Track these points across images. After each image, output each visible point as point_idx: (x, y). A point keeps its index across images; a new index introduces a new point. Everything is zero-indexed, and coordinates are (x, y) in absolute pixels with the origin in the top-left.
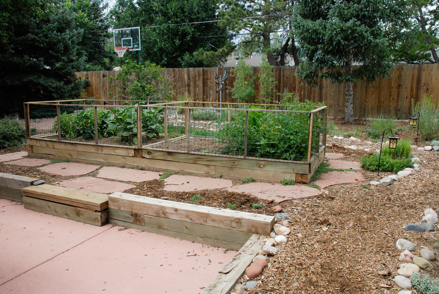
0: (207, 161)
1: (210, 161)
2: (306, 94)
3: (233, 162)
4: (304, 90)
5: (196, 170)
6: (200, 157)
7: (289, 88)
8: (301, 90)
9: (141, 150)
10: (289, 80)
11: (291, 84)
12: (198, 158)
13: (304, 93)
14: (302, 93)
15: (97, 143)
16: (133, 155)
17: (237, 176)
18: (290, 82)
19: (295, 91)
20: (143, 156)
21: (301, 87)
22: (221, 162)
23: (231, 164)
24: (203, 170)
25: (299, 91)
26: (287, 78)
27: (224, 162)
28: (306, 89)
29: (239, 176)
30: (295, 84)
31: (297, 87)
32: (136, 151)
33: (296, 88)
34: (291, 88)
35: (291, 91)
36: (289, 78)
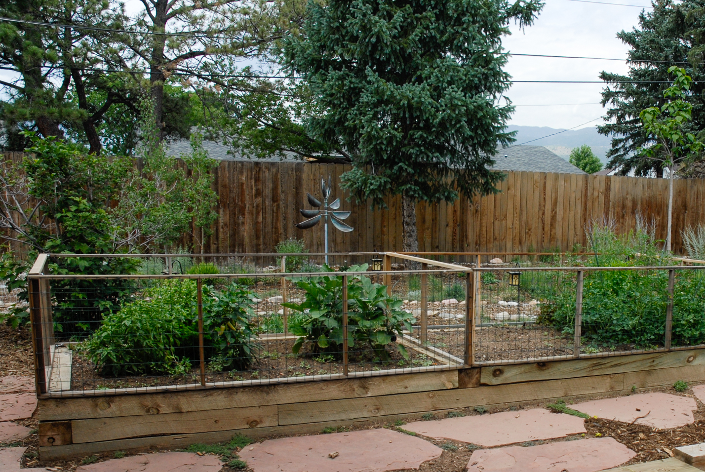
0: (612, 366)
1: (616, 365)
2: (269, 220)
3: (652, 360)
4: (265, 213)
5: (590, 388)
6: (600, 361)
7: (231, 209)
8: (258, 213)
9: (477, 370)
10: (230, 192)
11: (234, 200)
12: (596, 365)
13: (264, 218)
14: (260, 219)
15: (346, 372)
16: (457, 385)
17: (656, 384)
18: (232, 195)
19: (243, 214)
20: (482, 381)
21: (258, 206)
22: (634, 365)
23: (649, 364)
24: (604, 385)
25: (252, 214)
26: (224, 186)
27: (639, 364)
28: (269, 211)
29: (659, 384)
30: (242, 201)
31: (247, 206)
32: (463, 374)
33: (247, 209)
34: (235, 208)
35: (235, 214)
36: (230, 187)
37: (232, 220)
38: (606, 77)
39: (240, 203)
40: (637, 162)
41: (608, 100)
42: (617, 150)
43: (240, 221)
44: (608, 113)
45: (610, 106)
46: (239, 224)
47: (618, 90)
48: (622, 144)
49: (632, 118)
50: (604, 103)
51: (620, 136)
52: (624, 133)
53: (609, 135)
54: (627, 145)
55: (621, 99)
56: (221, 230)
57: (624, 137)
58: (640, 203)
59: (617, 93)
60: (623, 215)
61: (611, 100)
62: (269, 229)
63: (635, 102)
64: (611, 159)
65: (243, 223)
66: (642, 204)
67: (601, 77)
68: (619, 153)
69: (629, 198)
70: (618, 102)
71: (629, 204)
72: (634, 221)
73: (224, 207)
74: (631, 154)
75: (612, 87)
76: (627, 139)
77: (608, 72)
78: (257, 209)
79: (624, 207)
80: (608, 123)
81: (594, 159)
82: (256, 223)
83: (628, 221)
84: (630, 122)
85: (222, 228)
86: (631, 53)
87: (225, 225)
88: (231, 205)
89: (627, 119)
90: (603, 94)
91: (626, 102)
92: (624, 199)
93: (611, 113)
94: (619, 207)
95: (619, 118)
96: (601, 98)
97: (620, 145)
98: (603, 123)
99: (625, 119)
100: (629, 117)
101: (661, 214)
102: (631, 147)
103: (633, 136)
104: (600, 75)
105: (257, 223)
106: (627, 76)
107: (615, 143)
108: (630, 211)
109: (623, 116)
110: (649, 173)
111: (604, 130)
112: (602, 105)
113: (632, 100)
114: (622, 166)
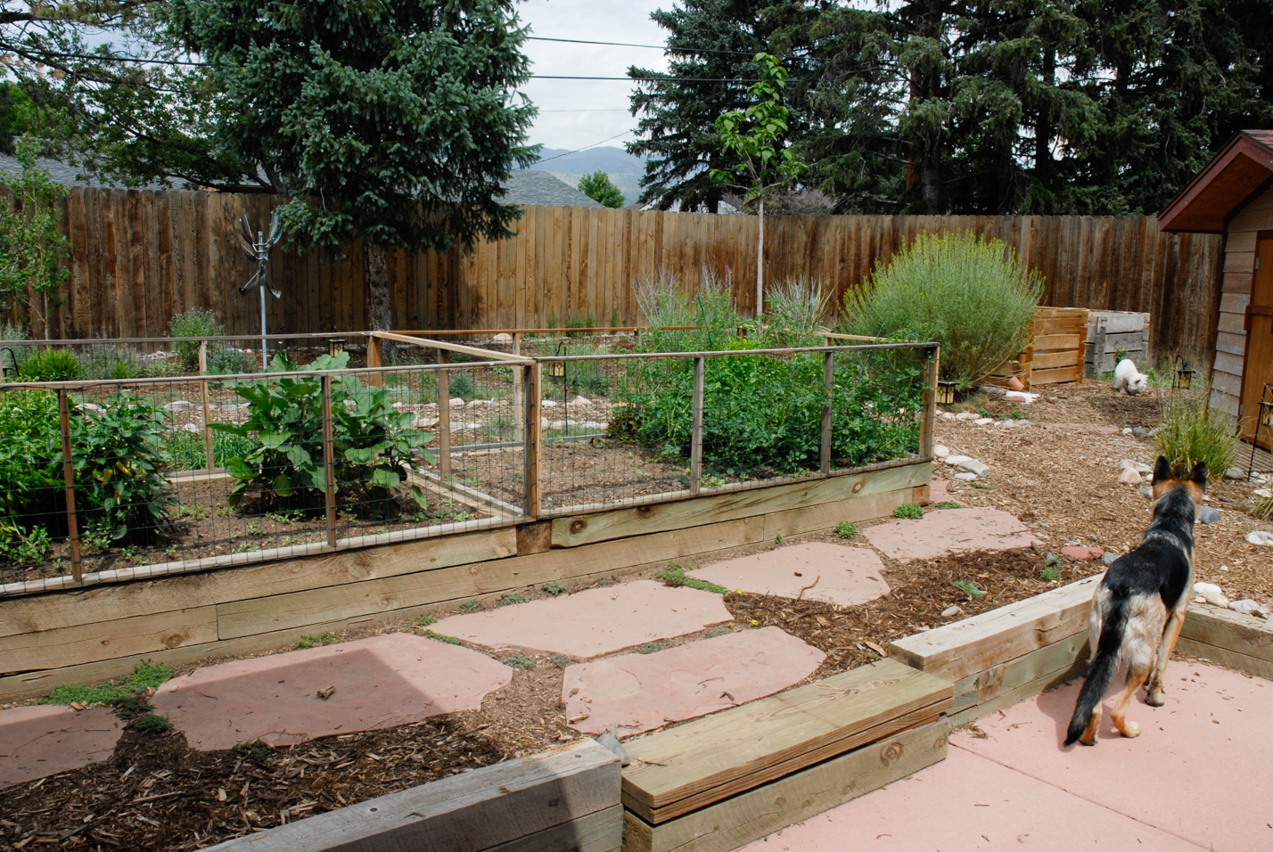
0: (747, 506)
1: (753, 504)
2: (155, 280)
3: (804, 492)
4: (148, 269)
5: (716, 541)
6: (729, 499)
7: (92, 263)
8: (136, 270)
10: (90, 236)
11: (97, 250)
12: (724, 505)
13: (147, 278)
14: (141, 279)
17: (809, 529)
18: (93, 241)
19: (113, 272)
20: (554, 542)
21: (135, 259)
23: (800, 499)
24: (735, 536)
25: (127, 271)
26: (79, 227)
27: (785, 499)
28: (154, 265)
29: (814, 528)
30: (111, 251)
31: (119, 258)
33: (118, 263)
34: (98, 262)
35: (98, 272)
36: (89, 229)
37: (95, 281)
38: (635, 74)
39: (107, 254)
40: (682, 193)
41: (640, 106)
42: (654, 177)
43: (109, 283)
44: (640, 124)
45: (642, 114)
46: (106, 287)
47: (653, 93)
48: (661, 168)
49: (674, 132)
50: (634, 110)
51: (657, 156)
52: (664, 152)
53: (642, 156)
54: (668, 170)
55: (659, 105)
56: (77, 296)
57: (664, 158)
58: (704, 250)
59: (652, 97)
60: (682, 268)
61: (643, 107)
62: (155, 294)
63: (679, 110)
64: (645, 189)
65: (113, 286)
66: (707, 251)
67: (629, 74)
68: (657, 181)
69: (690, 243)
70: (654, 109)
71: (690, 252)
72: (696, 276)
73: (81, 259)
74: (673, 183)
75: (645, 88)
76: (667, 162)
77: (639, 67)
78: (135, 263)
79: (682, 255)
80: (640, 138)
81: (612, 190)
82: (135, 286)
83: (689, 276)
84: (672, 137)
85: (79, 292)
86: (671, 41)
87: (84, 288)
88: (92, 257)
89: (667, 133)
90: (633, 98)
91: (666, 109)
92: (683, 245)
93: (645, 124)
94: (675, 255)
95: (655, 134)
96: (629, 104)
97: (658, 170)
98: (633, 139)
99: (663, 133)
100: (671, 130)
101: (734, 266)
102: (672, 172)
103: (675, 158)
104: (628, 71)
105: (136, 284)
106: (666, 72)
107: (651, 166)
108: (691, 261)
109: (660, 129)
110: (699, 209)
111: (636, 149)
112: (631, 113)
113: (674, 107)
114: (661, 199)
